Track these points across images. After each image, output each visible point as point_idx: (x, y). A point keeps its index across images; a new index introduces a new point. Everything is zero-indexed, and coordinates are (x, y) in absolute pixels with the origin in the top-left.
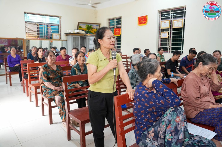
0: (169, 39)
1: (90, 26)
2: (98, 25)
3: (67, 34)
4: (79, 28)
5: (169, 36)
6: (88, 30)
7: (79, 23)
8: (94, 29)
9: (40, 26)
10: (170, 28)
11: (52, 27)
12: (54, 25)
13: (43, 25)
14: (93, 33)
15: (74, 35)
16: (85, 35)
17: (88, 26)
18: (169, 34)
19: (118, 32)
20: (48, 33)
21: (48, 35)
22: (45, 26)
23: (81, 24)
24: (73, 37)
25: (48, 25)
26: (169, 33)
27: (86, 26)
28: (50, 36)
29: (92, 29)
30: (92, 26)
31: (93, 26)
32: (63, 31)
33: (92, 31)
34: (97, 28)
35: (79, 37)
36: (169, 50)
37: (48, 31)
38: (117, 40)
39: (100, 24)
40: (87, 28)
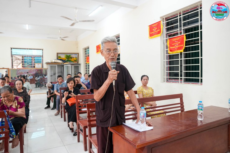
1: (69, 56)
3: (47, 63)
4: (58, 58)
6: (68, 59)
7: (57, 54)
8: (74, 58)
9: (25, 58)
11: (36, 58)
12: (38, 56)
13: (27, 57)
15: (51, 64)
16: (62, 64)
17: (67, 56)
21: (32, 64)
22: (29, 57)
23: (60, 54)
24: (51, 66)
25: (32, 57)
29: (71, 58)
31: (72, 55)
32: (45, 61)
33: (72, 60)
34: (76, 57)
35: (57, 66)
39: (78, 54)
40: (66, 57)
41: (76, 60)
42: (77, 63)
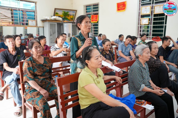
0: (150, 25)
1: (67, 13)
2: (75, 12)
3: (44, 21)
4: (55, 14)
5: (149, 22)
6: (65, 16)
7: (55, 9)
8: (71, 15)
9: (14, 12)
10: (151, 14)
11: (27, 13)
12: (30, 11)
13: (18, 11)
14: (70, 19)
15: (51, 22)
16: (62, 22)
17: (65, 12)
18: (149, 21)
19: (96, 19)
20: (23, 19)
21: (23, 21)
22: (20, 11)
23: (58, 10)
24: (50, 24)
25: (23, 11)
26: (149, 19)
27: (63, 13)
28: (25, 22)
29: (68, 15)
30: (68, 12)
31: (70, 12)
32: (40, 17)
33: (69, 18)
34: (73, 15)
35: (56, 24)
36: (149, 37)
37: (23, 17)
38: (94, 27)
39: (76, 11)
40: (64, 15)
41: (73, 18)
42: (72, 21)
